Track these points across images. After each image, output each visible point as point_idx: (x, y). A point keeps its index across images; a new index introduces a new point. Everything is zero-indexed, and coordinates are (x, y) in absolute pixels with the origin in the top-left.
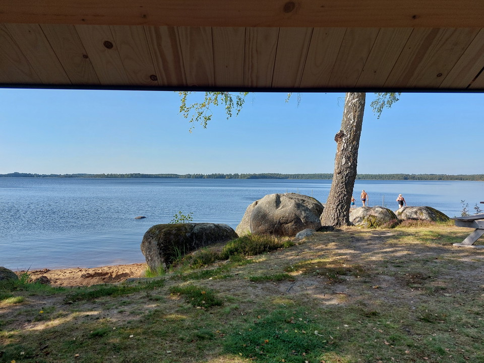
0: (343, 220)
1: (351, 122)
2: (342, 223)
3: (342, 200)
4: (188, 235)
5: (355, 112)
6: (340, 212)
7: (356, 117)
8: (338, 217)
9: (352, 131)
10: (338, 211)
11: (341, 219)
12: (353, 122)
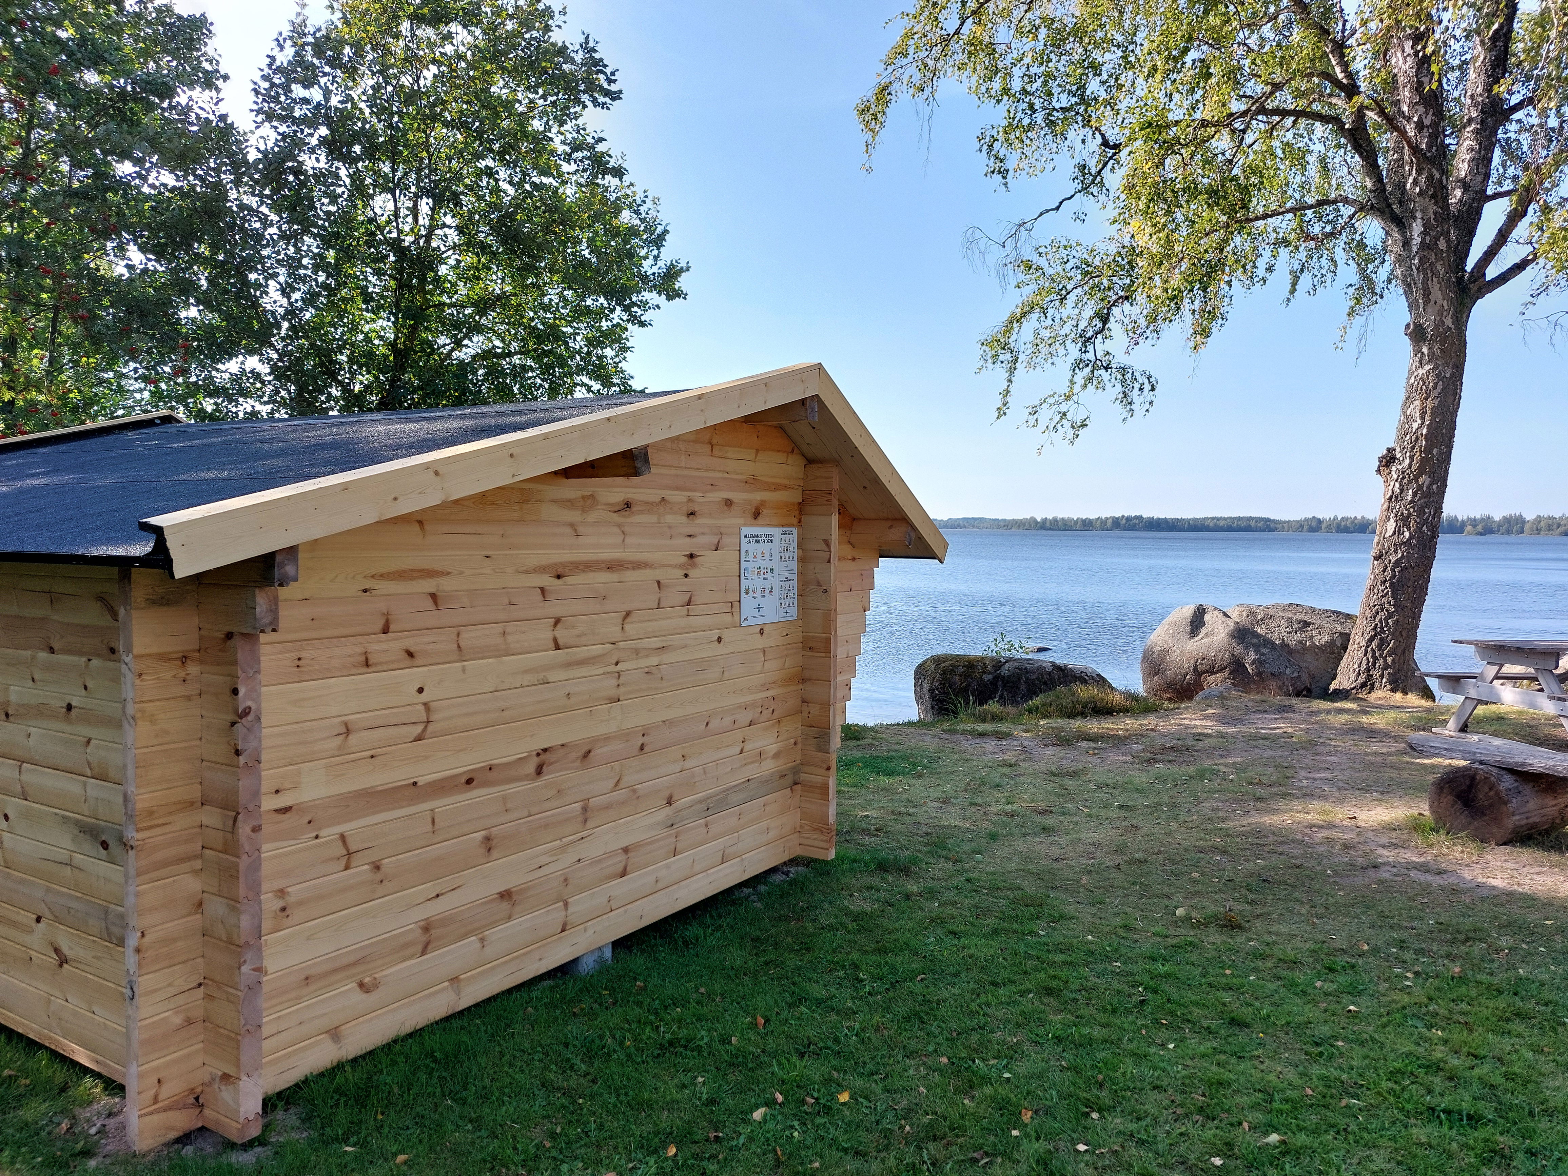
0: (1382, 676)
1: (1415, 426)
2: (1377, 685)
3: (1382, 627)
4: (987, 678)
5: (1426, 399)
6: (1374, 656)
7: (1429, 411)
8: (1368, 670)
9: (1417, 449)
10: (1370, 655)
11: (1376, 673)
12: (1420, 427)
